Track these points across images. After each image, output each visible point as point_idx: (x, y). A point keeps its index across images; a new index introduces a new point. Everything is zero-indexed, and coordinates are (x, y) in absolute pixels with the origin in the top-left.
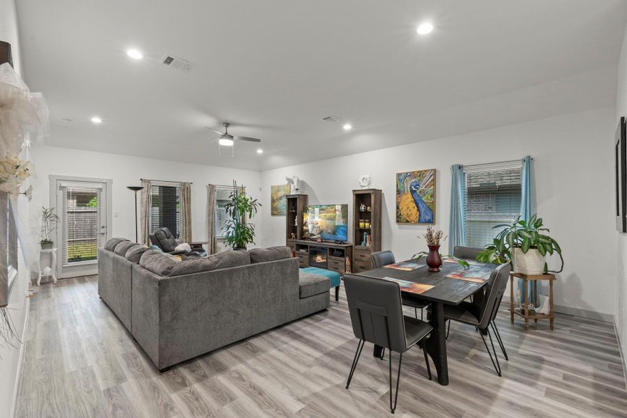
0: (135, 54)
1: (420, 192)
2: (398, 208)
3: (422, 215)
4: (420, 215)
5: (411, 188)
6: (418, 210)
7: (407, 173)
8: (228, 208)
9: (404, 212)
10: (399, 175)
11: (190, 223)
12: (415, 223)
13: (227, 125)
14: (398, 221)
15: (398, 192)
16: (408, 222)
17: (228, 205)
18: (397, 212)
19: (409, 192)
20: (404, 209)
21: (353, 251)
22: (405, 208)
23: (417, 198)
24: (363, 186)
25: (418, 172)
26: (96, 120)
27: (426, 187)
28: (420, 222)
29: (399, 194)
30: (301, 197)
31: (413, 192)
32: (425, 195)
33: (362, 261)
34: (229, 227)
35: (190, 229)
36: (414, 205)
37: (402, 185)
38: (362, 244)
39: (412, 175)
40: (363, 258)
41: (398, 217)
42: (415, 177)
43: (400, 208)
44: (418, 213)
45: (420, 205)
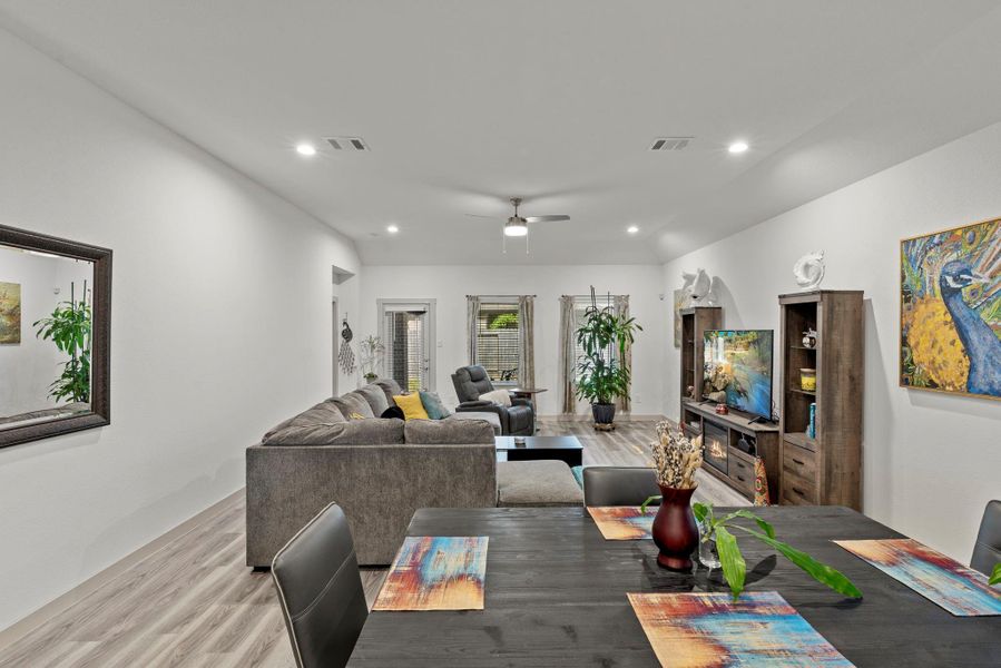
0: (306, 150)
1: (973, 293)
2: (904, 342)
3: (981, 369)
4: (972, 369)
5: (942, 281)
6: (967, 351)
7: (933, 236)
8: (581, 335)
9: (921, 356)
10: (906, 243)
11: (532, 359)
12: (957, 392)
13: (517, 201)
14: (904, 382)
15: (906, 295)
16: (933, 385)
17: (581, 330)
18: (903, 355)
19: (939, 297)
20: (922, 347)
21: (781, 446)
22: (925, 344)
23: (962, 313)
24: (801, 284)
25: (966, 229)
26: (393, 229)
27: (992, 277)
28: (970, 389)
29: (907, 300)
30: (704, 313)
31: (949, 294)
32: (989, 304)
33: (798, 474)
34: (585, 367)
35: (532, 368)
36: (953, 334)
37: (916, 274)
38: (808, 433)
39: (949, 239)
40: (799, 467)
41: (904, 369)
42: (957, 247)
43: (912, 342)
44: (966, 363)
45: (973, 336)
